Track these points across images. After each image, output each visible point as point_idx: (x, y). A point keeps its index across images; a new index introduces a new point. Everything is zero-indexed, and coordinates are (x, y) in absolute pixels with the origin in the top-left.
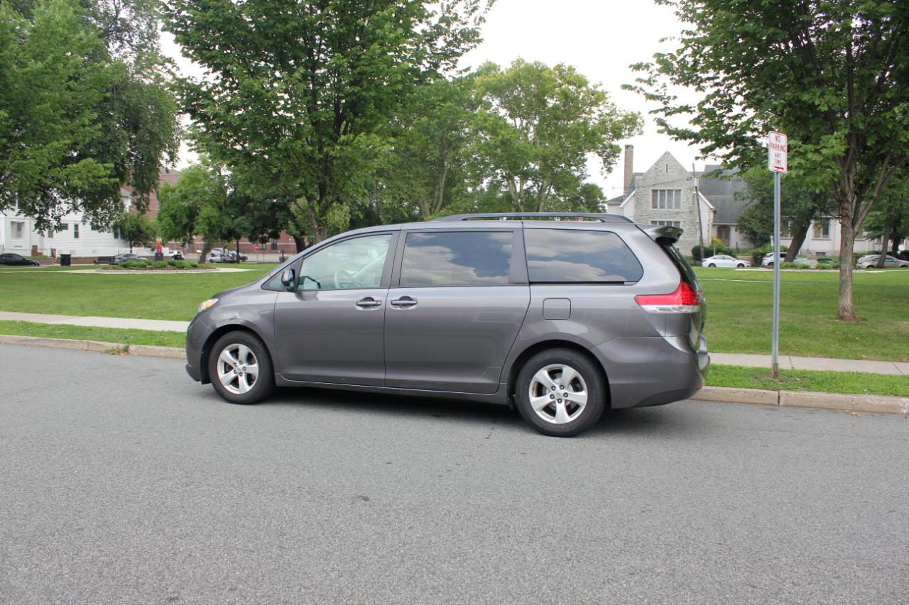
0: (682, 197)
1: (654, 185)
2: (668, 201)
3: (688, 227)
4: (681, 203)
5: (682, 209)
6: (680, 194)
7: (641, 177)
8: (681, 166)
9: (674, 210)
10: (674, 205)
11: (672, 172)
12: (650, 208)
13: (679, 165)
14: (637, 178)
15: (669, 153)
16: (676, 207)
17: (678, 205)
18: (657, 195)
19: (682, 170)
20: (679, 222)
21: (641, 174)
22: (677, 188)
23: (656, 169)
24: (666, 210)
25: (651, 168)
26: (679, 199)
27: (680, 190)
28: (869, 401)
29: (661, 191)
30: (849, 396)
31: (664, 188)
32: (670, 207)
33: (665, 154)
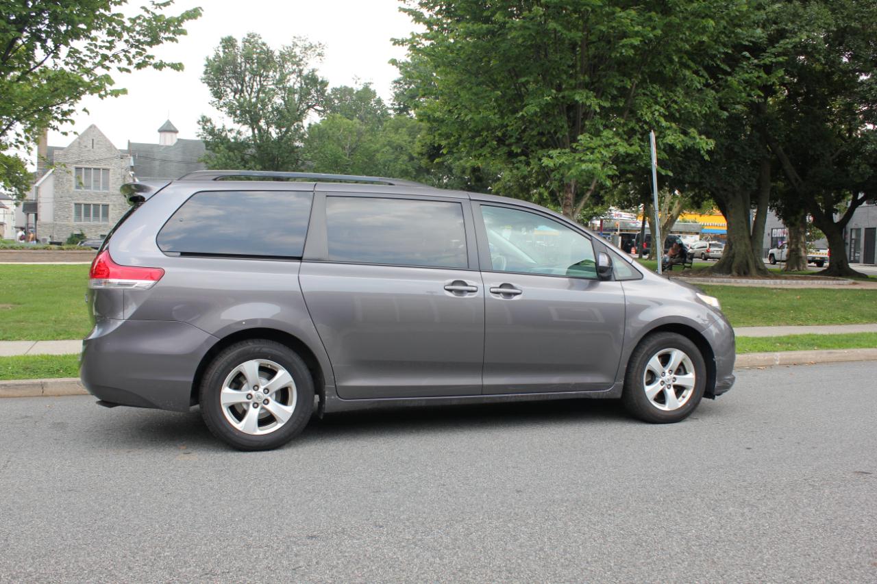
0: (111, 178)
1: (76, 163)
2: (95, 181)
3: (118, 211)
4: (111, 185)
5: (111, 191)
6: (109, 173)
7: (61, 152)
8: (109, 141)
9: (102, 191)
10: (101, 187)
11: (99, 148)
12: (73, 189)
13: (107, 140)
14: (56, 153)
15: (95, 127)
16: (104, 188)
17: (106, 186)
18: (81, 174)
19: (111, 147)
20: (108, 205)
21: (61, 149)
22: (104, 167)
23: (79, 143)
24: (92, 191)
25: (74, 142)
26: (108, 179)
27: (108, 170)
28: (758, 358)
29: (86, 169)
30: (745, 355)
31: (90, 166)
32: (97, 187)
33: (91, 127)
